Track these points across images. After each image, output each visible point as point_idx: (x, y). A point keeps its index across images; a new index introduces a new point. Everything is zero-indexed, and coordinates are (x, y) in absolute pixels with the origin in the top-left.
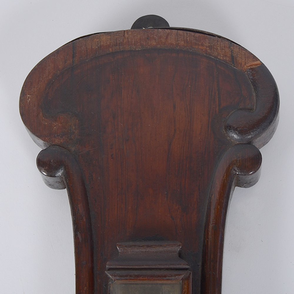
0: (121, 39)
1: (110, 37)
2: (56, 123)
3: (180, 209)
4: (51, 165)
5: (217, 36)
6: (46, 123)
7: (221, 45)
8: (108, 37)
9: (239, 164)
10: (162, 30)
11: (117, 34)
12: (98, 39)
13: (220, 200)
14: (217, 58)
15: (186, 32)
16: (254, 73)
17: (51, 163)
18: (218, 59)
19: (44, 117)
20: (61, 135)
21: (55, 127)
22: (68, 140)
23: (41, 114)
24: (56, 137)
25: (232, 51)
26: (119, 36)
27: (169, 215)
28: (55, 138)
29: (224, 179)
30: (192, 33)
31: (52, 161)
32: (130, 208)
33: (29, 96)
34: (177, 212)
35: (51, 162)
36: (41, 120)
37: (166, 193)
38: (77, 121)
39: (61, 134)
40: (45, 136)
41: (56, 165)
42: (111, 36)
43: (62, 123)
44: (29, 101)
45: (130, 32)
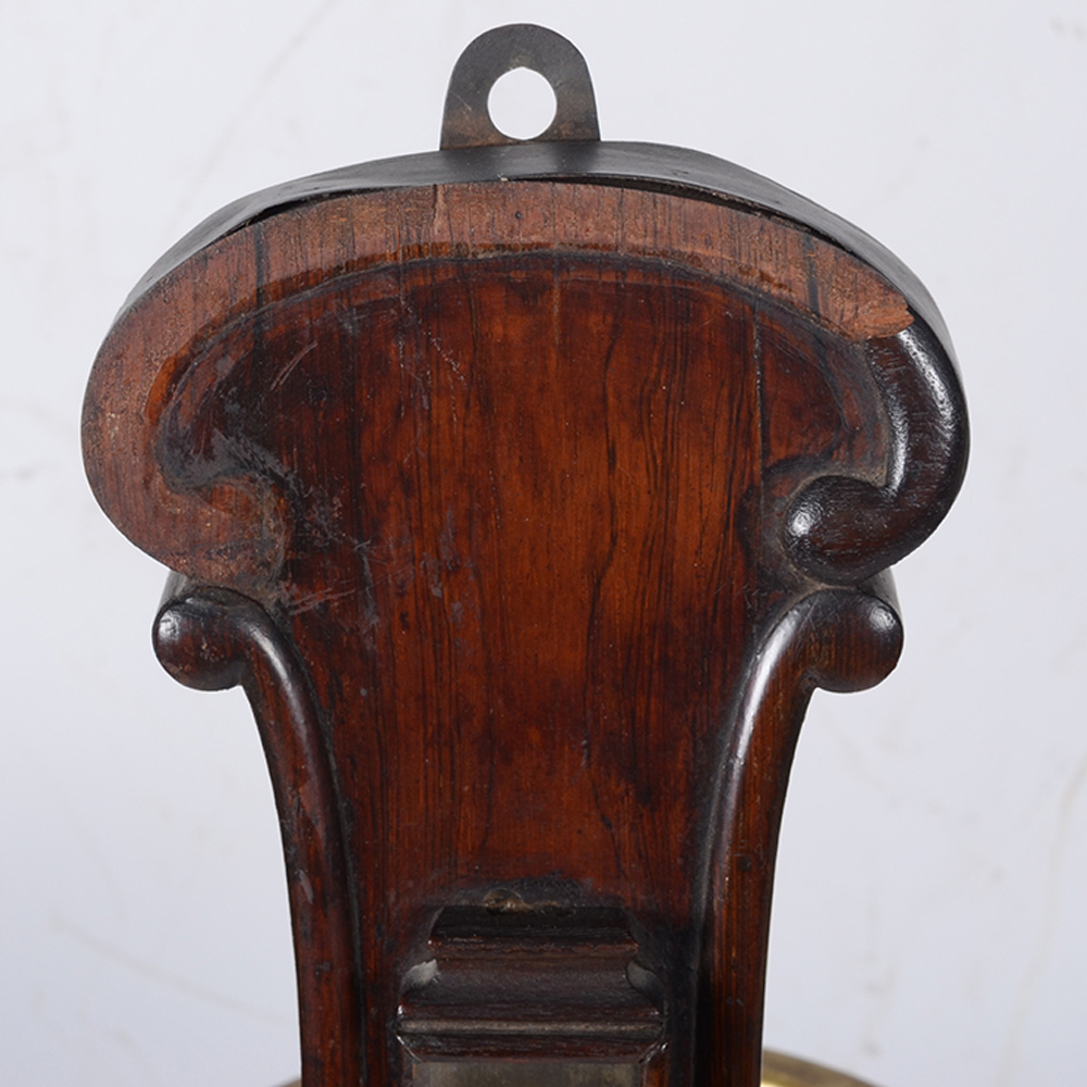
0: (423, 219)
1: (384, 210)
2: (211, 511)
3: (631, 793)
4: (203, 659)
5: (759, 210)
6: (179, 510)
7: (774, 243)
8: (380, 211)
9: (827, 663)
10: (569, 188)
11: (411, 201)
12: (342, 216)
13: (762, 775)
14: (760, 292)
15: (651, 194)
16: (887, 354)
17: (201, 654)
18: (761, 295)
19: (168, 487)
20: (231, 548)
21: (207, 522)
22: (254, 566)
23: (158, 480)
24: (214, 556)
25: (811, 266)
26: (418, 206)
27: (593, 813)
28: (210, 559)
29: (778, 710)
30: (673, 197)
31: (204, 647)
32: (466, 788)
33: (113, 415)
34: (623, 803)
35: (203, 651)
36: (160, 501)
37: (584, 742)
38: (282, 501)
39: (229, 545)
40: (178, 554)
41: (217, 659)
42: (390, 207)
43: (231, 511)
44: (116, 435)
45: (455, 193)
